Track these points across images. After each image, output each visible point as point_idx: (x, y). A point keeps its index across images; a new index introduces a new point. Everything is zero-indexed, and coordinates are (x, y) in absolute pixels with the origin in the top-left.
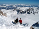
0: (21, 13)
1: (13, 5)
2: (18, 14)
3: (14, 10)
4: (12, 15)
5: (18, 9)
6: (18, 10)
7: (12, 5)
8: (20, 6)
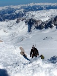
0: (39, 28)
1: (15, 7)
2: (29, 31)
3: (17, 22)
4: (13, 35)
5: (30, 17)
6: (30, 20)
7: (12, 7)
8: (34, 9)
